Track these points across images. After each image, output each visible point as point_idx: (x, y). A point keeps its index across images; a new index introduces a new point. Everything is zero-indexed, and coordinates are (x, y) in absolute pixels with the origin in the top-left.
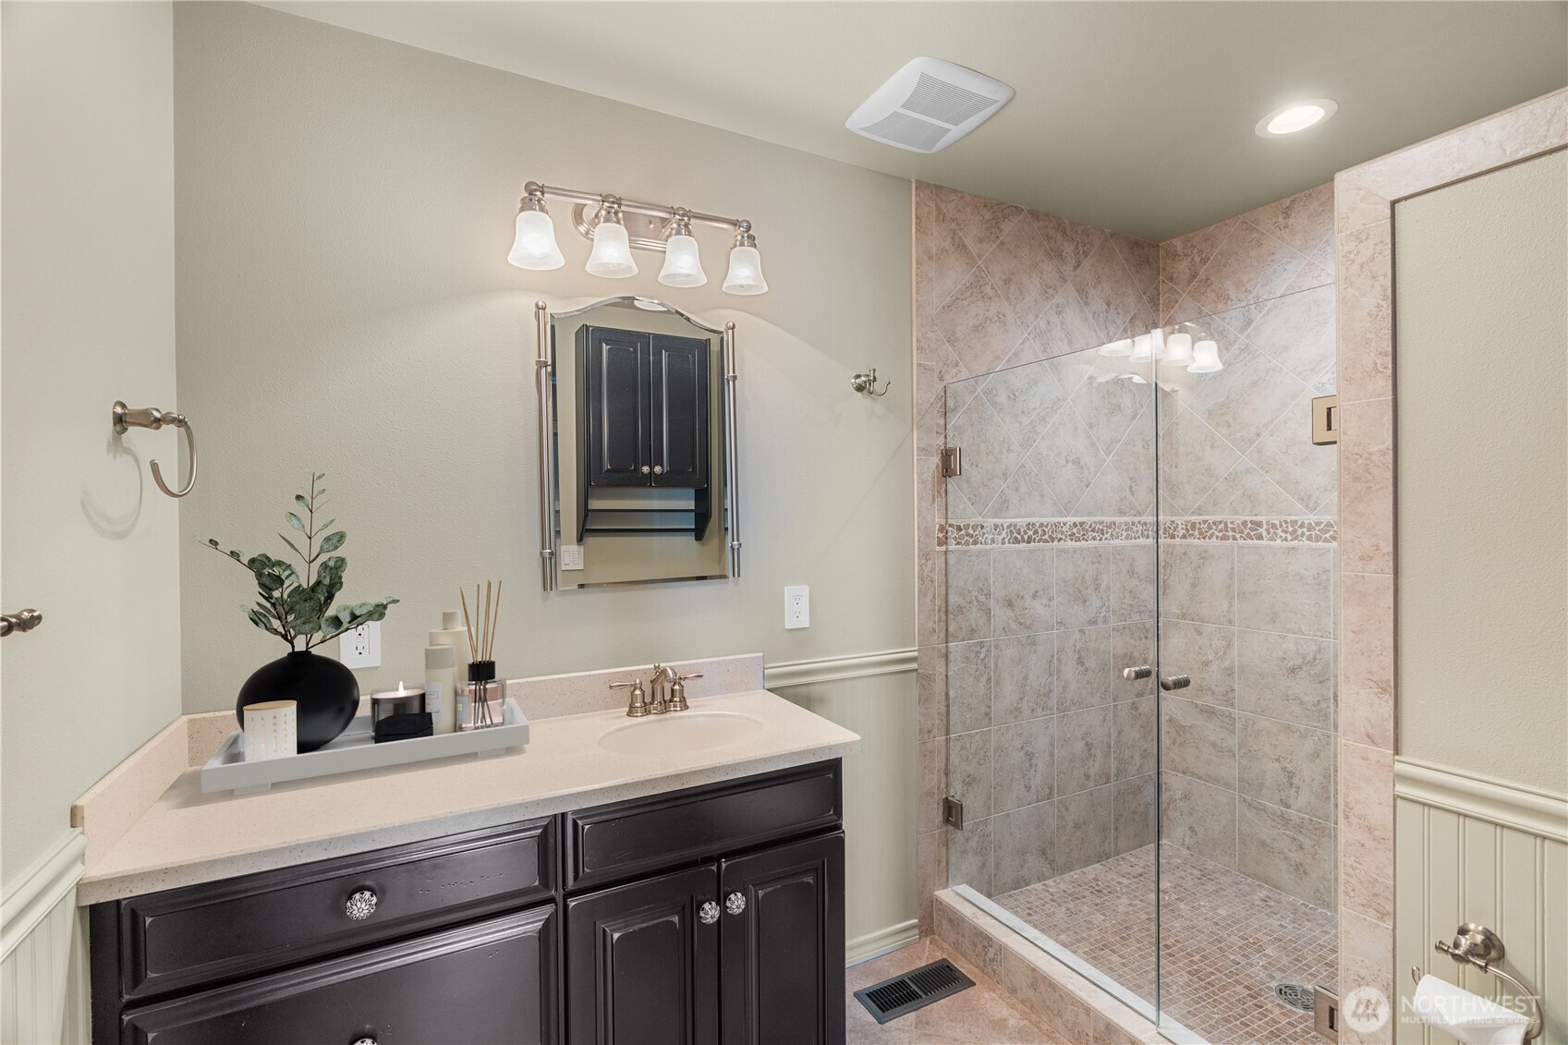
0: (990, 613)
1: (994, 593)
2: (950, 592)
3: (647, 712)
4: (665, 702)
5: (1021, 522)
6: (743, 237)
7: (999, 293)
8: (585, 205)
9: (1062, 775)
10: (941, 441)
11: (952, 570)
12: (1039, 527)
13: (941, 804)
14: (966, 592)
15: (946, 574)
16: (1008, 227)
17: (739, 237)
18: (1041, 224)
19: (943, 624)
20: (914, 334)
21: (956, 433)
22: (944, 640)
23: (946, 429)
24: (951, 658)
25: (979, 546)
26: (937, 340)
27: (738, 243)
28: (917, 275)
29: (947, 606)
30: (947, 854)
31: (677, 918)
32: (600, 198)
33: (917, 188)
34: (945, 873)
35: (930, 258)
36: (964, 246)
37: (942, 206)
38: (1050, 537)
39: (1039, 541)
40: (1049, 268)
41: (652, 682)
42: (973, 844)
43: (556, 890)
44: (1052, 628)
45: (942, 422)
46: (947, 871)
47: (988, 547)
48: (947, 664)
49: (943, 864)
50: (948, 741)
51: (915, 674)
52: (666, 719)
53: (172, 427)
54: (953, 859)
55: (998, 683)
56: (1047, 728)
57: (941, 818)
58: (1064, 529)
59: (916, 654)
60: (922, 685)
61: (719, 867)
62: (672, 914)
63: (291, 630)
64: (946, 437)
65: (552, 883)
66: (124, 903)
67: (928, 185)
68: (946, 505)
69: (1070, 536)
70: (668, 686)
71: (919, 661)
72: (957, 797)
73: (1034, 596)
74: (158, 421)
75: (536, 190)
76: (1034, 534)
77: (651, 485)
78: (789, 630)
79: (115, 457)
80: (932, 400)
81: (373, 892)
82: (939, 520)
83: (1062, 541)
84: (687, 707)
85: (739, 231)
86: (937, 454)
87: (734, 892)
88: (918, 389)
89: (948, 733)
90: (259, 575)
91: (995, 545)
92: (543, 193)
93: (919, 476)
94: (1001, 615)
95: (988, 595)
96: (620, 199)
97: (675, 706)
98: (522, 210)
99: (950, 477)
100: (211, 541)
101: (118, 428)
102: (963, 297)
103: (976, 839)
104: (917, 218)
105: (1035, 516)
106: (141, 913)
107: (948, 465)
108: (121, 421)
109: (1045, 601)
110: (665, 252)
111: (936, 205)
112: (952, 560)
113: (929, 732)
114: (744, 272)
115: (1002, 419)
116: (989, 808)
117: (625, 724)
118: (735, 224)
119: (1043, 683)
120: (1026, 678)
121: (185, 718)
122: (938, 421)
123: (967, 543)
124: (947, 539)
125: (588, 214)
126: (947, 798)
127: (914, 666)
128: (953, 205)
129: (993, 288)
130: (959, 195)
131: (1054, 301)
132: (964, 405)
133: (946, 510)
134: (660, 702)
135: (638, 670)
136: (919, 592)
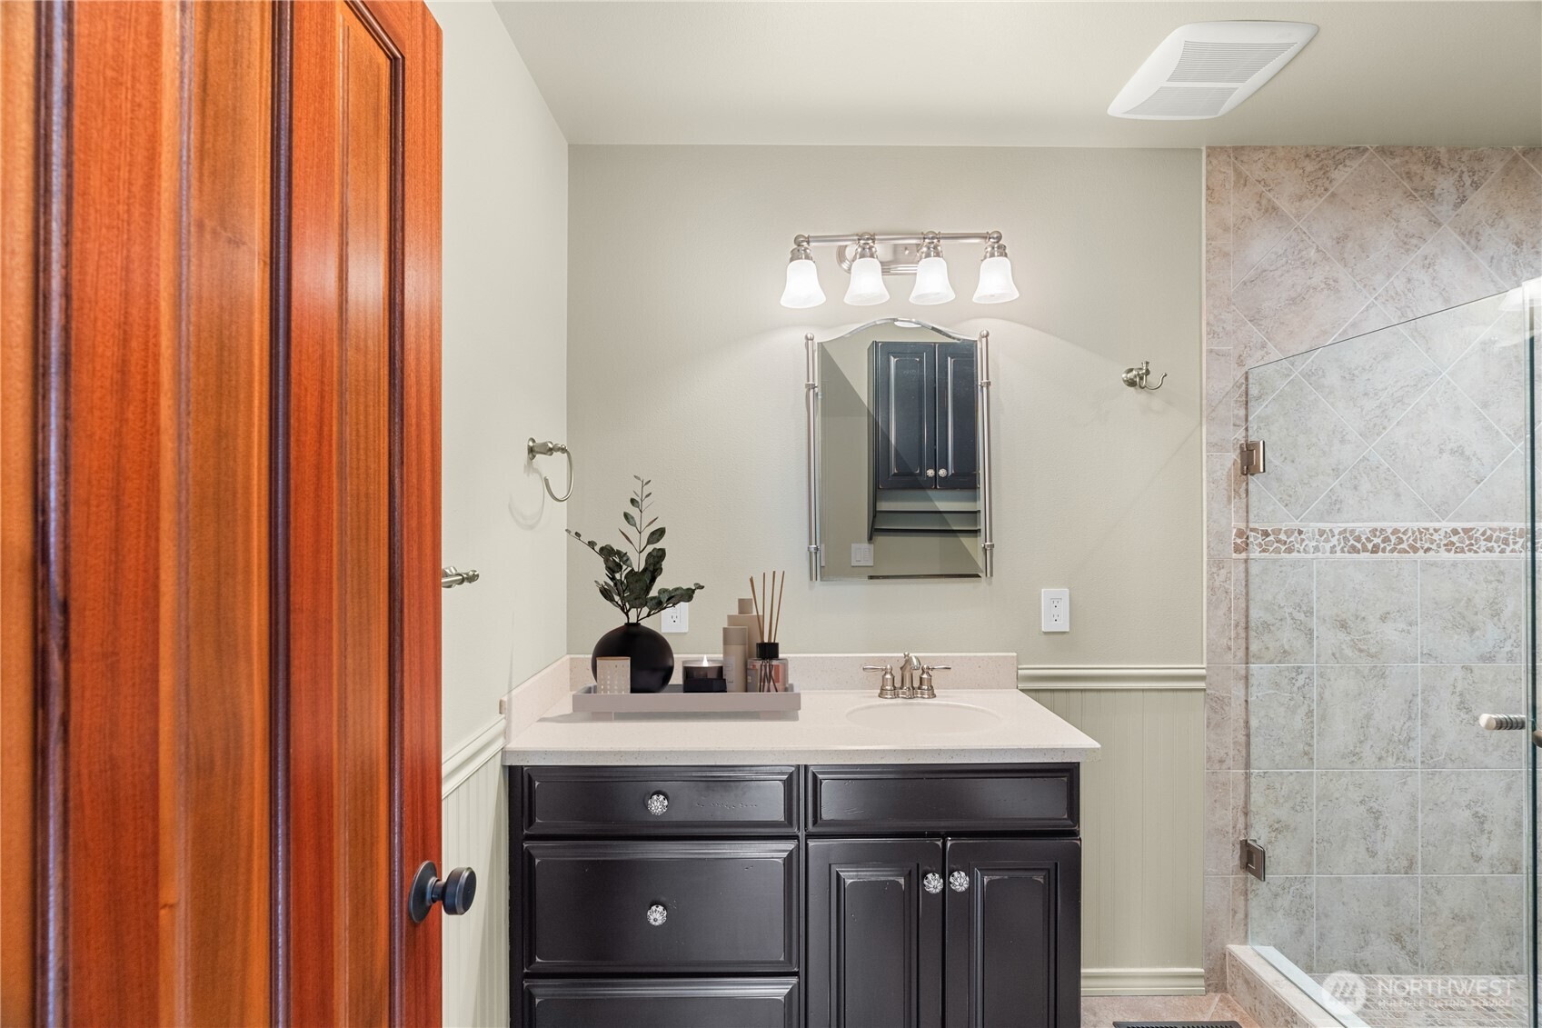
0: (1311, 634)
1: (1318, 611)
2: (1251, 607)
3: (896, 696)
4: (914, 688)
5: (1363, 527)
6: (993, 248)
7: (1328, 255)
8: (846, 246)
9: (1430, 848)
10: (1240, 434)
11: (1254, 582)
12: (1393, 533)
13: (1238, 846)
14: (1276, 608)
15: (1246, 585)
16: (1341, 176)
17: (989, 249)
18: (1397, 161)
19: (1242, 642)
20: (1204, 317)
21: (1262, 425)
22: (1244, 661)
23: (1247, 420)
24: (1253, 681)
25: (1295, 554)
26: (1235, 322)
27: (988, 255)
28: (1207, 252)
29: (1247, 622)
30: (1246, 906)
31: (903, 880)
32: (856, 238)
33: (1208, 156)
34: (1242, 927)
35: (1226, 230)
36: (1275, 209)
37: (1243, 168)
38: (1411, 546)
39: (1392, 551)
40: (1411, 216)
41: (901, 668)
42: (1284, 901)
43: (799, 829)
44: (1415, 660)
45: (1242, 412)
46: (1246, 925)
47: (1311, 556)
48: (1247, 687)
49: (1240, 915)
50: (1248, 776)
51: (1203, 693)
52: (911, 704)
53: (559, 453)
54: (1255, 913)
55: (1323, 718)
56: (1405, 783)
57: (1237, 862)
58: (1436, 537)
59: (1203, 672)
60: (1212, 707)
61: (944, 844)
62: (901, 876)
63: (627, 604)
64: (1247, 429)
65: (795, 822)
66: (525, 769)
67: (1223, 149)
68: (1247, 507)
69: (1445, 545)
70: (917, 674)
71: (1207, 680)
72: (1260, 843)
73: (1384, 618)
74: (551, 450)
75: (803, 241)
76: (1384, 542)
77: (936, 487)
78: (1046, 633)
79: (528, 475)
80: (1227, 389)
81: (666, 797)
82: (1237, 523)
83: (1432, 553)
84: (934, 696)
85: (990, 243)
86: (1235, 450)
87: (958, 870)
88: (1208, 378)
89: (1247, 765)
90: (606, 561)
91: (1320, 554)
92: (808, 242)
93: (1209, 474)
94: (1328, 638)
95: (1309, 613)
96: (874, 235)
97: (922, 694)
98: (792, 260)
99: (1252, 474)
100: (577, 534)
101: (531, 456)
102: (1273, 268)
103: (1290, 897)
104: (1208, 188)
105: (1385, 520)
106: (533, 778)
107: (1249, 461)
108: (531, 450)
109: (1402, 626)
110: (916, 274)
111: (1236, 170)
112: (1254, 569)
113: (1221, 761)
114: (996, 280)
115: (1332, 404)
116: (1309, 865)
117: (874, 703)
118: (985, 237)
119: (1397, 728)
120: (1369, 717)
121: (568, 656)
122: (1236, 412)
123: (1277, 551)
124: (1247, 545)
125: (850, 252)
126: (1246, 841)
127: (1201, 685)
128: (1260, 164)
129: (1318, 250)
130: (1269, 151)
131: (1419, 252)
132: (1273, 392)
133: (1247, 512)
134: (909, 689)
135: (892, 657)
136: (1209, 603)
